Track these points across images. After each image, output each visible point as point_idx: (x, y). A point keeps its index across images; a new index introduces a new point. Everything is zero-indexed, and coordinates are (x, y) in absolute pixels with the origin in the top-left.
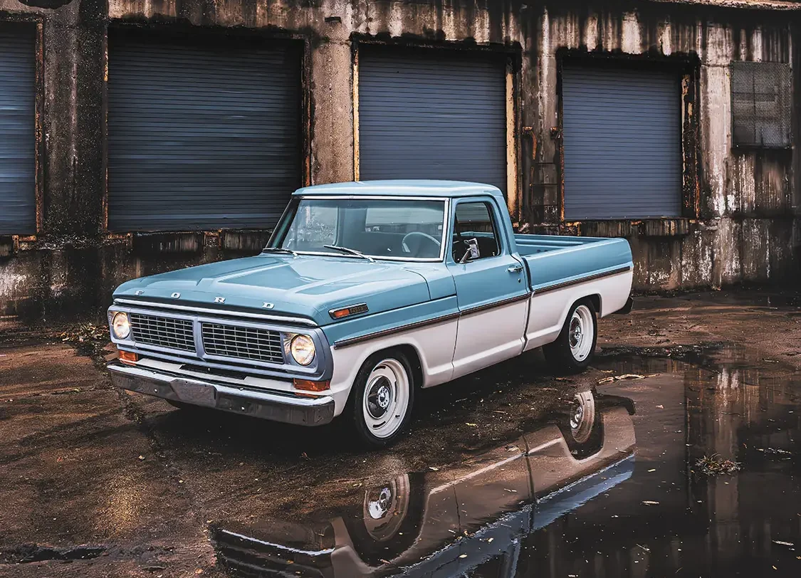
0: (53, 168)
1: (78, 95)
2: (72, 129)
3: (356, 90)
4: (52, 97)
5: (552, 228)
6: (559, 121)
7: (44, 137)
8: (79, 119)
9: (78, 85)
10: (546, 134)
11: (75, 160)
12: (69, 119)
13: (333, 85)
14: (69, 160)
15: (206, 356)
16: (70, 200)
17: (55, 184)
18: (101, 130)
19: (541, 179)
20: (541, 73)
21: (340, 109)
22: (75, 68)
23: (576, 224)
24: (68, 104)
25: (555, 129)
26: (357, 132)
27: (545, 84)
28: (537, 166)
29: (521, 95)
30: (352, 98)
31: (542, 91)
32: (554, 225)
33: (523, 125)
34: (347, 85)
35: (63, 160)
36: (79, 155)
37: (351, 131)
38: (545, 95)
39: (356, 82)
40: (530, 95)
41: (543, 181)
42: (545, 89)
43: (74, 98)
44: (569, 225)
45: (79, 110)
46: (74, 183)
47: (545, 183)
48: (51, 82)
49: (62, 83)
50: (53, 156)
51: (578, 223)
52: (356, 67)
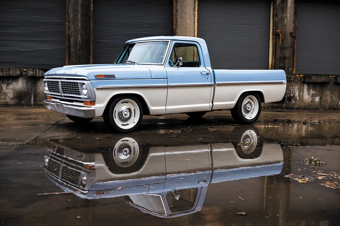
0: (72, 44)
1: (81, 15)
2: (79, 29)
3: (196, 13)
4: (71, 16)
5: (289, 77)
6: (295, 28)
7: (69, 32)
8: (82, 25)
9: (81, 11)
10: (288, 33)
11: (80, 41)
12: (77, 25)
13: (186, 11)
14: (78, 41)
15: (63, 95)
16: (78, 56)
17: (72, 50)
18: (90, 29)
19: (284, 54)
20: (286, 6)
21: (189, 21)
22: (80, 5)
23: (301, 75)
24: (77, 19)
25: (293, 31)
26: (196, 31)
27: (289, 10)
28: (283, 48)
29: (276, 16)
30: (194, 16)
31: (287, 14)
32: (290, 75)
33: (276, 29)
34: (192, 10)
35: (75, 41)
36: (82, 39)
37: (193, 31)
38: (288, 15)
39: (196, 10)
40: (281, 15)
41: (285, 55)
42: (288, 13)
43: (80, 16)
44: (298, 76)
45: (82, 21)
46: (79, 50)
47: (286, 56)
48: (71, 10)
49: (75, 11)
50: (72, 39)
51: (302, 75)
52: (197, 3)
